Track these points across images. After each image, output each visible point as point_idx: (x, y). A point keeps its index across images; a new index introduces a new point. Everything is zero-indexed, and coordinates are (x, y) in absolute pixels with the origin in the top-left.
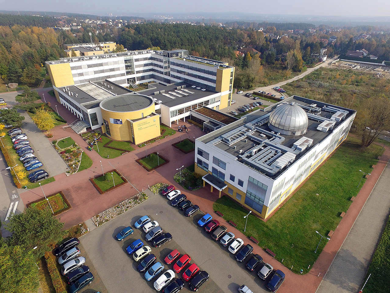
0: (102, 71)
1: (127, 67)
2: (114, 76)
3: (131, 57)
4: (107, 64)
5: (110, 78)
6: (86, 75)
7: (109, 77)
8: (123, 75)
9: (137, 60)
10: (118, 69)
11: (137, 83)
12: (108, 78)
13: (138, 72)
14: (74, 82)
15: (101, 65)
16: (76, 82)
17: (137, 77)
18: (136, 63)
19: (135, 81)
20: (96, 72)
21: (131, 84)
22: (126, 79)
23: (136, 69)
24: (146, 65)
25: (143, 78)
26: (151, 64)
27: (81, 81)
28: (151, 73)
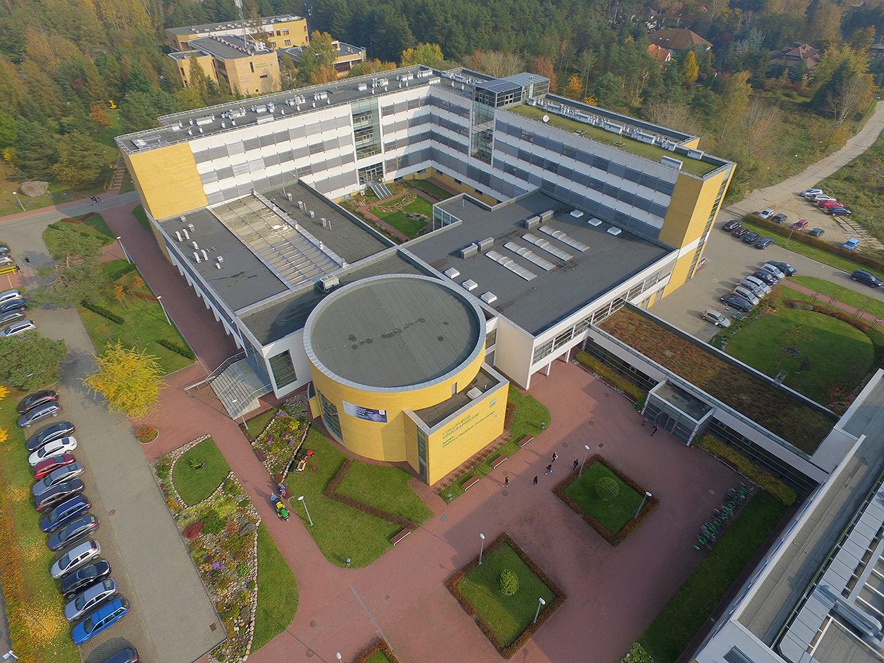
0: (289, 156)
1: (360, 133)
2: (323, 166)
3: (373, 101)
4: (302, 132)
5: (310, 172)
6: (241, 172)
7: (308, 170)
8: (348, 159)
9: (388, 111)
10: (334, 144)
11: (389, 177)
12: (305, 174)
13: (390, 147)
14: (208, 199)
15: (285, 136)
16: (212, 198)
17: (387, 162)
18: (385, 121)
19: (382, 172)
20: (269, 162)
21: (370, 184)
22: (357, 172)
23: (386, 139)
24: (414, 122)
25: (404, 162)
26: (430, 118)
27: (228, 193)
28: (427, 144)
